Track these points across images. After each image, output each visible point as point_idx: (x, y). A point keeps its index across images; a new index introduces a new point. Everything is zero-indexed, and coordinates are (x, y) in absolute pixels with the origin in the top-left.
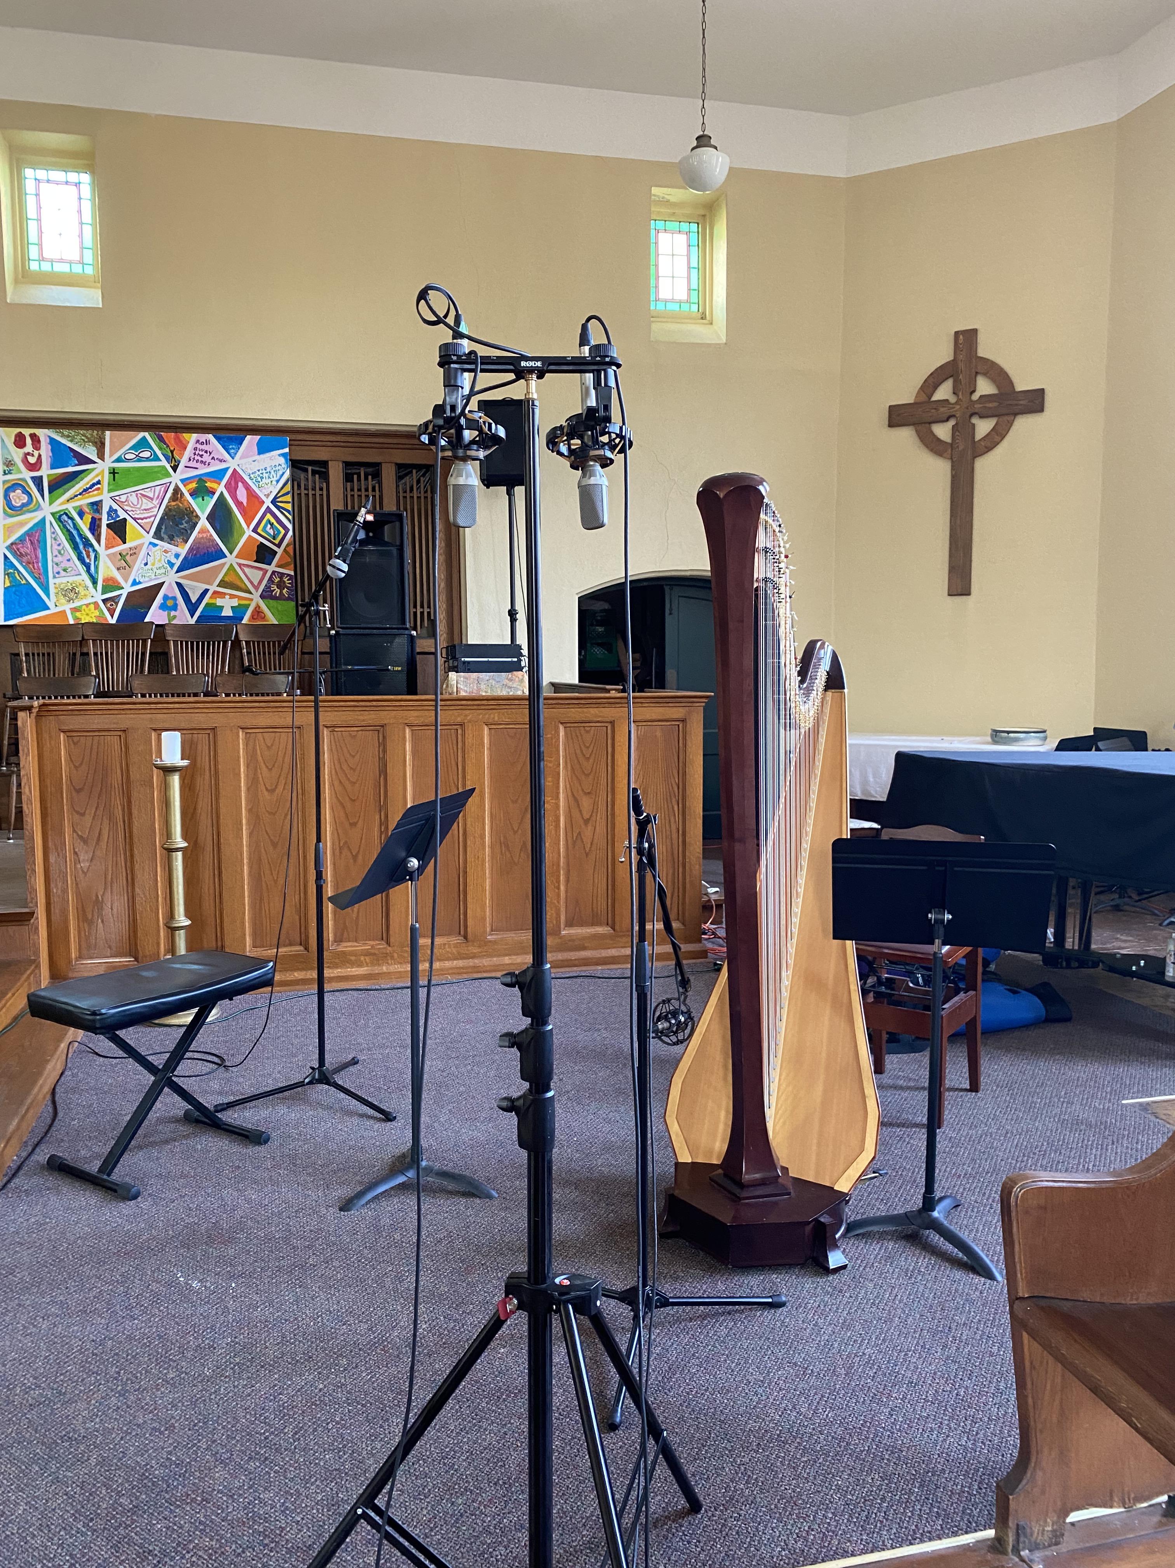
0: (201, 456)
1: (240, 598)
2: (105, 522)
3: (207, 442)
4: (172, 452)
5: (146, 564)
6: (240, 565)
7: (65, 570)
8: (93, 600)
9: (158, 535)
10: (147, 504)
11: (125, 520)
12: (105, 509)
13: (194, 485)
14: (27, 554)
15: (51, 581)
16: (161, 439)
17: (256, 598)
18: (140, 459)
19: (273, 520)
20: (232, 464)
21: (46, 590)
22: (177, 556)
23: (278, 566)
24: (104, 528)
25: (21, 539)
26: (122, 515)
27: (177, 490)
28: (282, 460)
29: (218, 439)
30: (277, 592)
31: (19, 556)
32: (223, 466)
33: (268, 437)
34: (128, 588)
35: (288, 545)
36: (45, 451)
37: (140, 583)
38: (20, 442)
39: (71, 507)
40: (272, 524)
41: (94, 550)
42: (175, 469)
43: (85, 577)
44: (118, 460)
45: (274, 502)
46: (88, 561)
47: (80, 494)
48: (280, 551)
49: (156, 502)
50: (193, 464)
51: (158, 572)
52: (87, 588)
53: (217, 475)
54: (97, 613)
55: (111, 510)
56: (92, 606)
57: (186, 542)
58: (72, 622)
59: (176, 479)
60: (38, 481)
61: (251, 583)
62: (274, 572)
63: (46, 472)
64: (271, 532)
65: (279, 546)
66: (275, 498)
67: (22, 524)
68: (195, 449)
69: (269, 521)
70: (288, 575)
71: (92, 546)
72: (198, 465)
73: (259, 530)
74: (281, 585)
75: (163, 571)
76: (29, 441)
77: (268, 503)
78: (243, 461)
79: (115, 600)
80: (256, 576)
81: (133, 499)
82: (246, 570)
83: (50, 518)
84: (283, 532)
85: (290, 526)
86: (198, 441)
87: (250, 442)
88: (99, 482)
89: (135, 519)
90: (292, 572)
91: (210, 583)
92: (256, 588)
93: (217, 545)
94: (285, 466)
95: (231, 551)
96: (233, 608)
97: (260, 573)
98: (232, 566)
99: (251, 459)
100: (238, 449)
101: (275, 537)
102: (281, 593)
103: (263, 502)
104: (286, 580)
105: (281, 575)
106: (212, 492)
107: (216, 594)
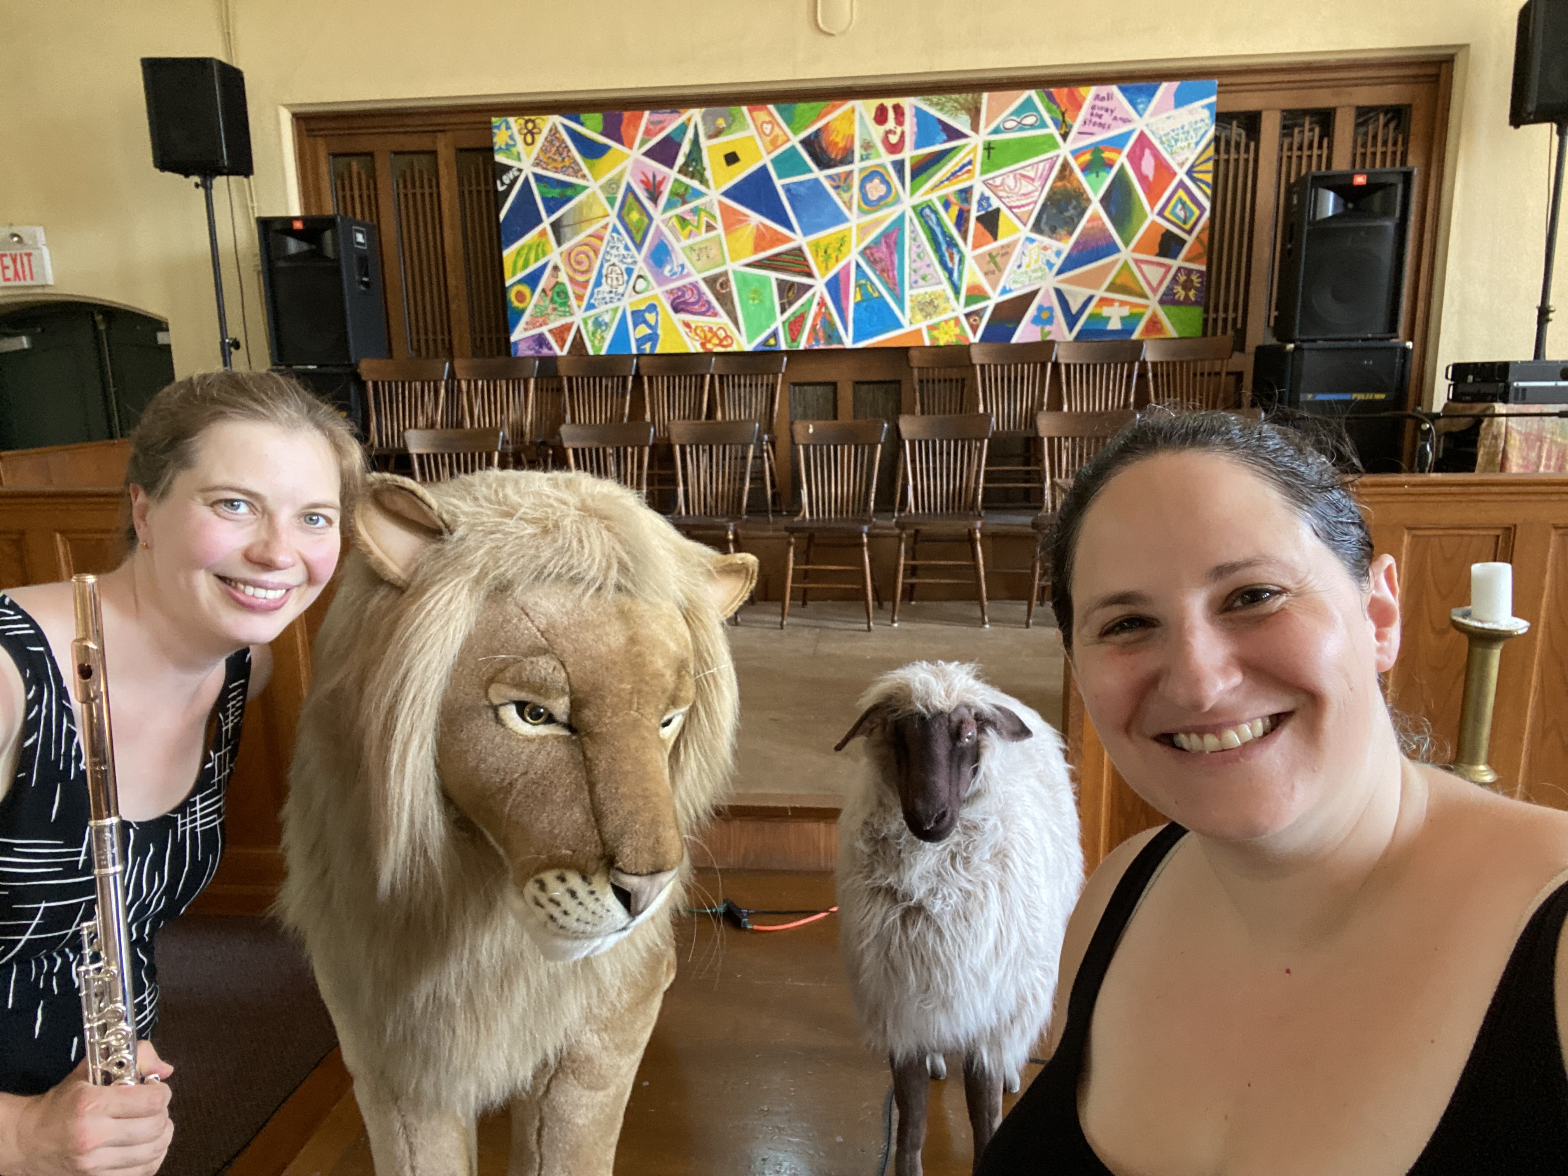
0: (1100, 116)
1: (1133, 305)
2: (974, 213)
3: (1110, 97)
4: (1063, 114)
5: (1019, 266)
6: (1137, 262)
7: (924, 278)
8: (953, 315)
9: (1037, 228)
10: (1027, 187)
11: (998, 210)
12: (975, 197)
13: (1087, 157)
14: (881, 260)
15: (908, 293)
16: (1050, 97)
17: (1153, 305)
18: (1022, 127)
19: (1185, 198)
20: (1139, 125)
21: (900, 301)
22: (1058, 253)
23: (1187, 260)
24: (972, 223)
25: (876, 242)
26: (995, 203)
27: (1065, 166)
28: (1206, 114)
29: (1123, 90)
30: (1181, 294)
31: (873, 262)
32: (1124, 129)
33: (1191, 83)
34: (995, 298)
35: (1203, 230)
36: (910, 125)
37: (1010, 291)
38: (881, 116)
39: (935, 199)
40: (1184, 204)
41: (959, 252)
42: (1065, 136)
43: (946, 286)
44: (996, 131)
45: (1189, 173)
46: (950, 265)
47: (948, 179)
48: (1190, 240)
49: (1037, 184)
50: (1088, 128)
51: (1034, 275)
52: (947, 300)
53: (1117, 143)
54: (957, 331)
55: (983, 198)
56: (952, 323)
57: (1071, 233)
58: (927, 343)
59: (1065, 150)
60: (899, 166)
61: (1149, 283)
62: (1180, 269)
63: (909, 154)
64: (1182, 214)
65: (1189, 232)
66: (1192, 166)
67: (877, 223)
68: (1093, 107)
69: (1180, 200)
70: (1198, 271)
71: (956, 245)
72: (1095, 129)
73: (1167, 213)
74: (1187, 285)
75: (1039, 274)
76: (891, 114)
77: (1181, 174)
78: (1153, 120)
79: (979, 313)
80: (1154, 274)
81: (1010, 181)
82: (1144, 267)
83: (910, 214)
84: (1197, 212)
85: (1207, 204)
86: (1097, 97)
88: (970, 163)
89: (1010, 208)
90: (1203, 268)
91: (1097, 287)
92: (1155, 291)
93: (1111, 236)
94: (1208, 121)
95: (1127, 244)
96: (1123, 319)
97: (1162, 270)
98: (1126, 264)
99: (1165, 115)
100: (1149, 101)
101: (1185, 222)
102: (1187, 296)
103: (1175, 174)
104: (1194, 277)
105: (1189, 272)
106: (1109, 165)
107: (1104, 301)
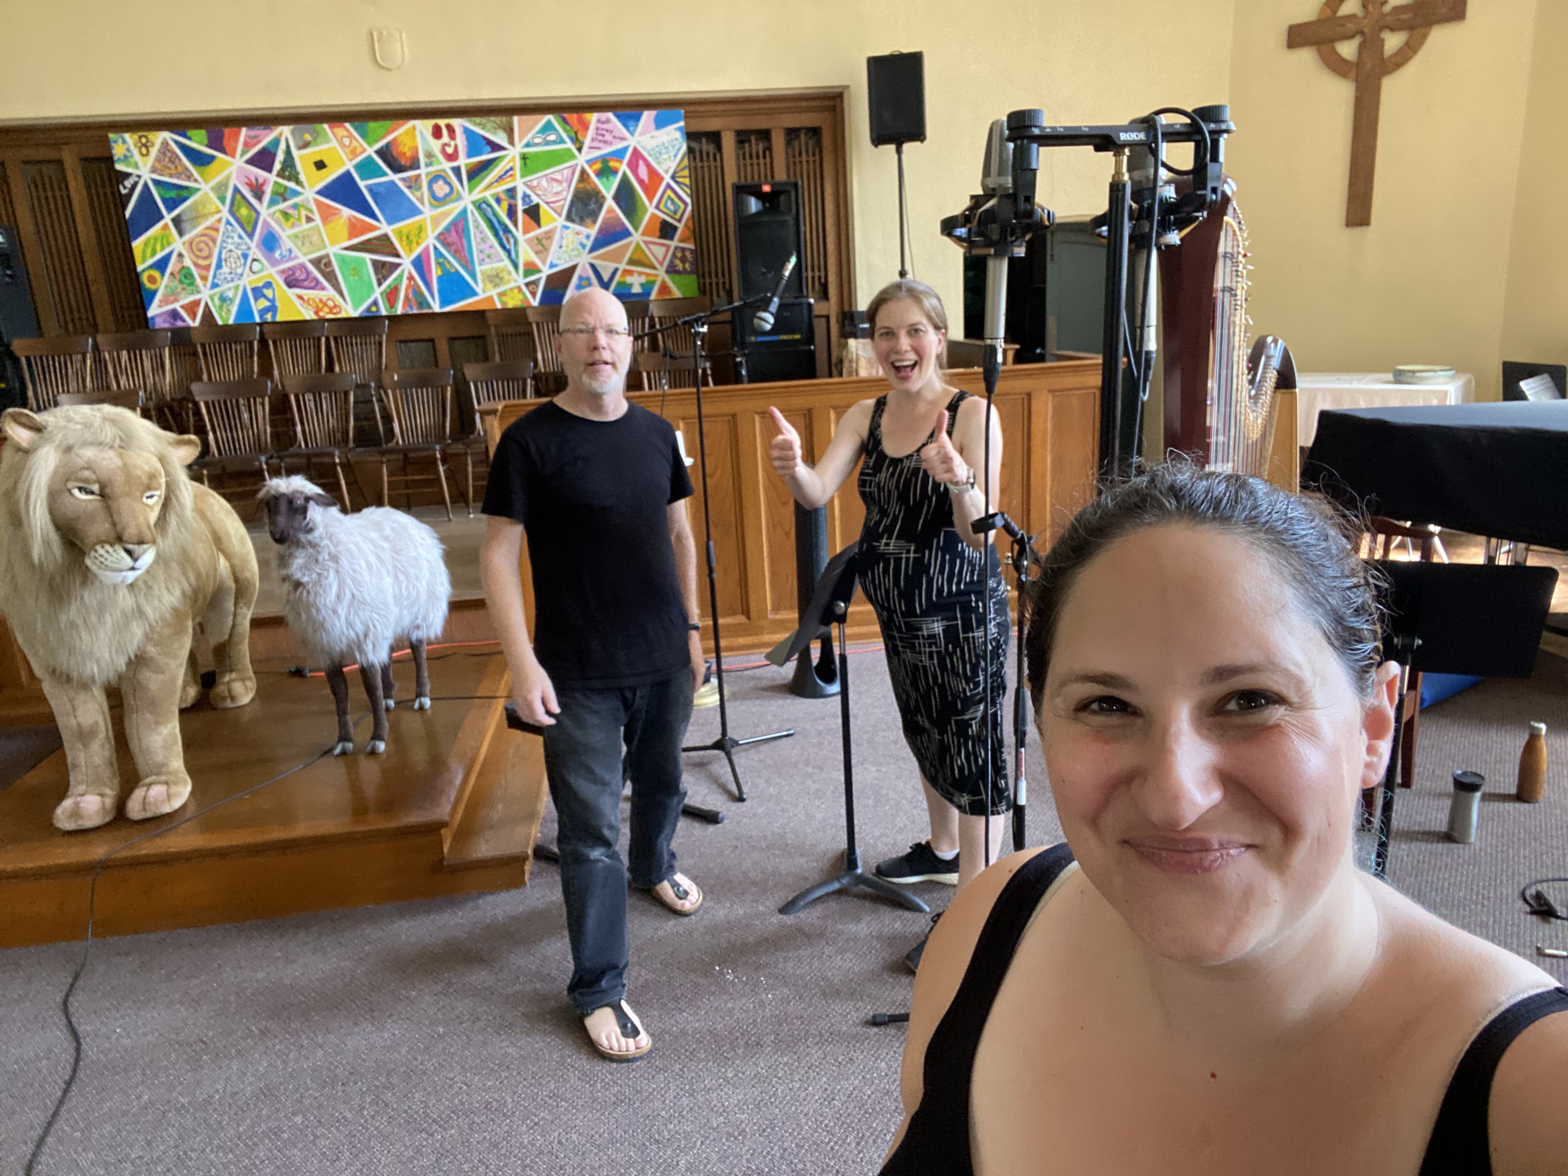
0: (603, 135)
1: (647, 275)
2: (520, 207)
3: (608, 121)
4: (576, 133)
5: (561, 247)
6: (646, 243)
7: (489, 257)
8: (515, 284)
9: (569, 218)
10: (557, 188)
11: (537, 206)
12: (519, 195)
13: (598, 166)
14: (453, 244)
15: (478, 268)
16: (565, 121)
17: (661, 274)
18: (548, 143)
19: (673, 196)
20: (632, 142)
21: (473, 276)
22: (588, 237)
23: (681, 241)
24: (520, 215)
25: (447, 230)
26: (535, 200)
27: (583, 172)
28: (678, 135)
29: (617, 116)
30: (680, 266)
31: (447, 245)
32: (623, 144)
33: (665, 111)
34: (546, 272)
35: (688, 220)
36: (461, 140)
37: (556, 266)
38: (437, 133)
39: (488, 195)
40: (672, 200)
41: (514, 236)
42: (580, 149)
43: (507, 262)
44: (528, 145)
45: (673, 178)
46: (508, 246)
47: (497, 181)
48: (681, 226)
49: (565, 185)
50: (596, 144)
51: (573, 253)
52: (509, 273)
53: (619, 155)
54: (520, 296)
55: (526, 196)
56: (516, 291)
57: (594, 222)
58: (499, 306)
59: (581, 160)
60: (457, 171)
61: (657, 260)
62: (676, 248)
63: (463, 162)
64: (672, 208)
65: (679, 221)
66: (675, 173)
67: (447, 214)
68: (597, 129)
69: (669, 197)
70: (690, 249)
71: (510, 231)
72: (601, 145)
73: (662, 207)
74: (683, 260)
75: (575, 253)
76: (445, 132)
77: (667, 179)
78: (642, 138)
79: (535, 283)
80: (659, 251)
81: (544, 183)
82: (652, 247)
83: (471, 207)
84: (682, 206)
85: (688, 200)
86: (599, 121)
87: (647, 119)
88: (511, 169)
89: (547, 203)
90: (692, 247)
91: (620, 262)
92: (661, 264)
93: (623, 224)
94: (681, 140)
95: (636, 228)
96: (642, 285)
97: (664, 249)
98: (638, 244)
99: (649, 135)
100: (637, 125)
101: (675, 212)
102: (684, 268)
103: (662, 179)
104: (688, 254)
105: (683, 250)
106: (615, 172)
107: (626, 272)
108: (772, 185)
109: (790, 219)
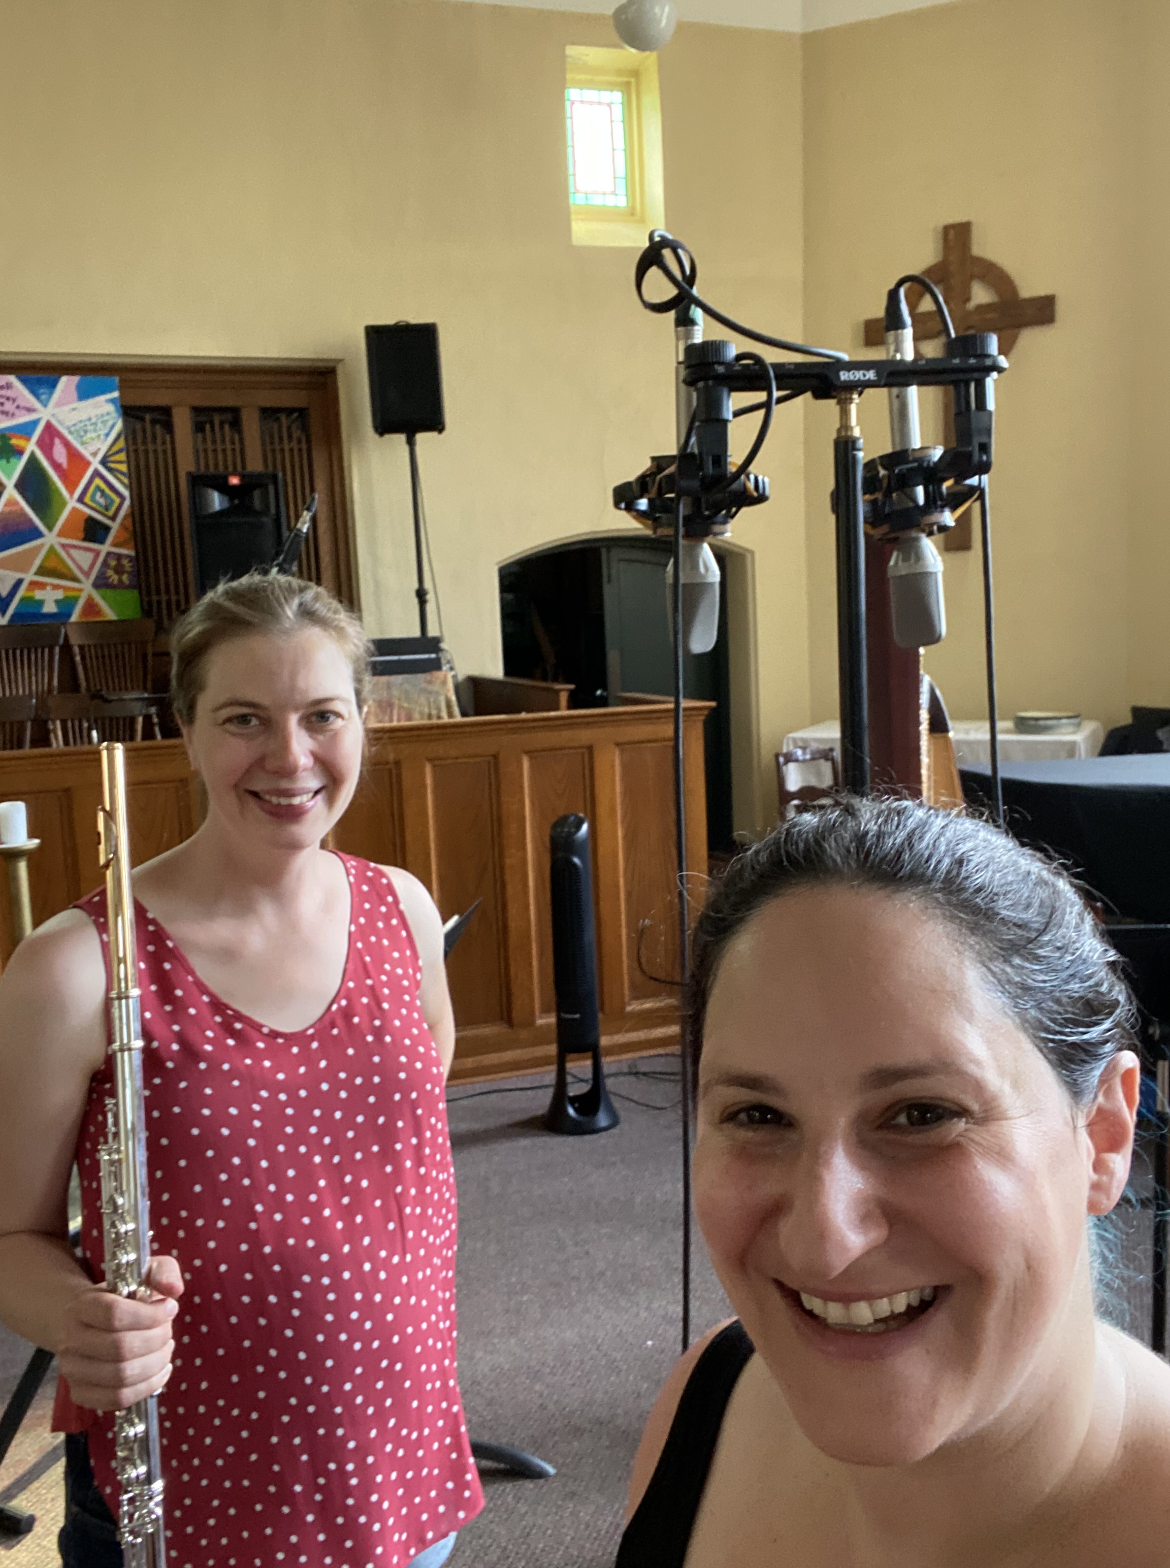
1: (65, 588)
3: (9, 386)
6: (64, 546)
17: (86, 589)
19: (103, 486)
20: (44, 414)
23: (114, 545)
28: (111, 408)
29: (24, 381)
30: (115, 578)
32: (31, 417)
33: (91, 378)
35: (125, 517)
40: (102, 492)
45: (104, 462)
48: (115, 526)
53: (26, 430)
61: (80, 568)
62: (109, 554)
64: (102, 501)
65: (113, 518)
66: (105, 457)
69: (98, 488)
70: (128, 556)
73: (87, 499)
74: (119, 570)
77: (95, 464)
78: (59, 411)
80: (83, 558)
82: (73, 552)
84: (117, 500)
85: (126, 493)
87: (66, 386)
90: (132, 553)
91: (24, 570)
92: (87, 574)
93: (30, 521)
94: (115, 415)
95: (50, 528)
96: (57, 602)
97: (90, 556)
98: (52, 549)
99: (66, 408)
100: (51, 394)
101: (107, 508)
102: (120, 581)
103: (88, 464)
104: (125, 562)
105: (119, 557)
106: (20, 452)
107: (34, 585)
108: (243, 477)
109: (268, 521)
